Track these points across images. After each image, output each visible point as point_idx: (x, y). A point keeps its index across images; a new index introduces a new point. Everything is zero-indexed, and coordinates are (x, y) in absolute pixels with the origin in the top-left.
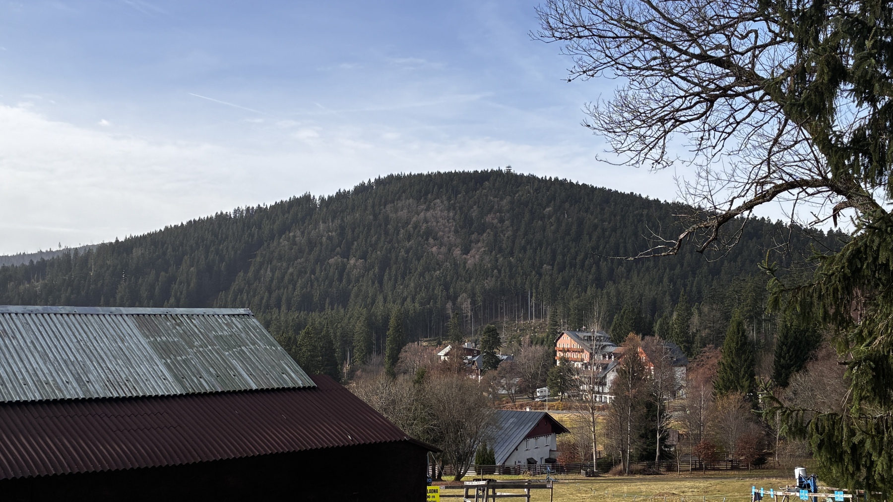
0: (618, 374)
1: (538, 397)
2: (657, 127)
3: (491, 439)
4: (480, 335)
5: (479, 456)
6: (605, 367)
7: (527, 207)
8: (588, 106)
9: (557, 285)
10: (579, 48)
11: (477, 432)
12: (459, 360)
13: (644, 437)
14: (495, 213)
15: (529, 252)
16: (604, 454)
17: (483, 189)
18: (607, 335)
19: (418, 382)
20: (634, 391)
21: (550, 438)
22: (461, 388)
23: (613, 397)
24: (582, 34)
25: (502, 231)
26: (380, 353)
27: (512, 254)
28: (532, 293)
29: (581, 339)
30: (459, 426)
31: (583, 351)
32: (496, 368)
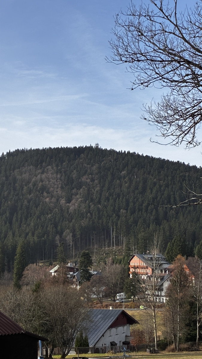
0: (171, 282)
1: (118, 300)
2: (190, 120)
3: (86, 329)
4: (79, 257)
5: (77, 341)
6: (162, 279)
7: (109, 171)
8: (145, 106)
9: (130, 223)
10: (138, 68)
11: (76, 325)
12: (64, 275)
13: (188, 326)
14: (88, 175)
15: (111, 201)
16: (162, 338)
17: (81, 159)
18: (163, 257)
19: (35, 291)
20: (181, 294)
21: (125, 327)
22: (65, 294)
23: (167, 298)
24: (139, 59)
25: (93, 187)
26: (10, 271)
27: (99, 202)
28: (113, 229)
29: (146, 260)
30: (63, 321)
31: (147, 268)
32: (89, 280)
